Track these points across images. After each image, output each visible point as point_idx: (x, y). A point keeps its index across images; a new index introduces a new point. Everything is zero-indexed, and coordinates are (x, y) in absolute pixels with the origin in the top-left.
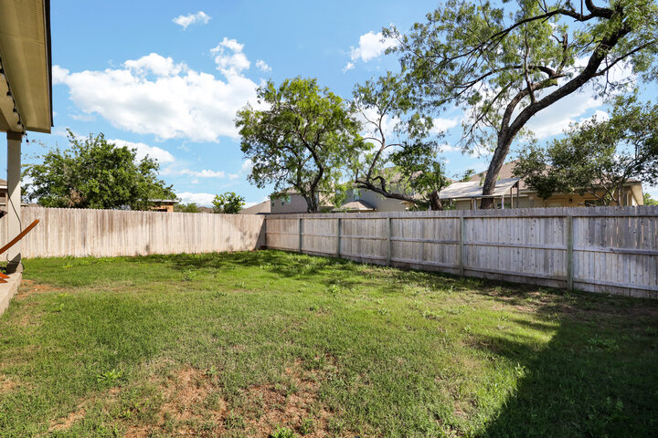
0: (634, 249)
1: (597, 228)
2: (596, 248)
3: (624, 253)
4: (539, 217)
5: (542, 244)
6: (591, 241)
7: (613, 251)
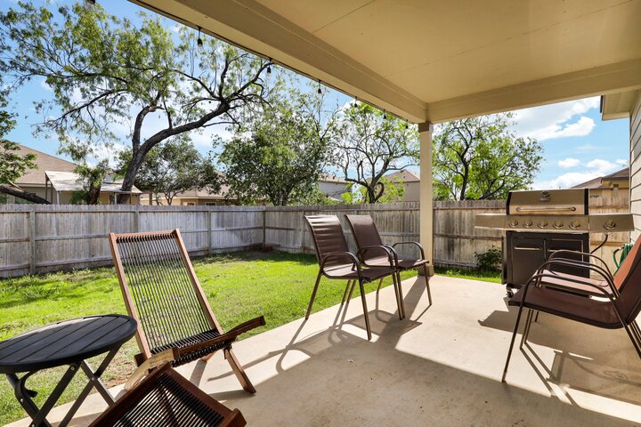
0: (233, 228)
1: (220, 218)
2: (220, 229)
3: (231, 230)
4: (193, 212)
5: (195, 229)
6: (218, 226)
7: (227, 230)
